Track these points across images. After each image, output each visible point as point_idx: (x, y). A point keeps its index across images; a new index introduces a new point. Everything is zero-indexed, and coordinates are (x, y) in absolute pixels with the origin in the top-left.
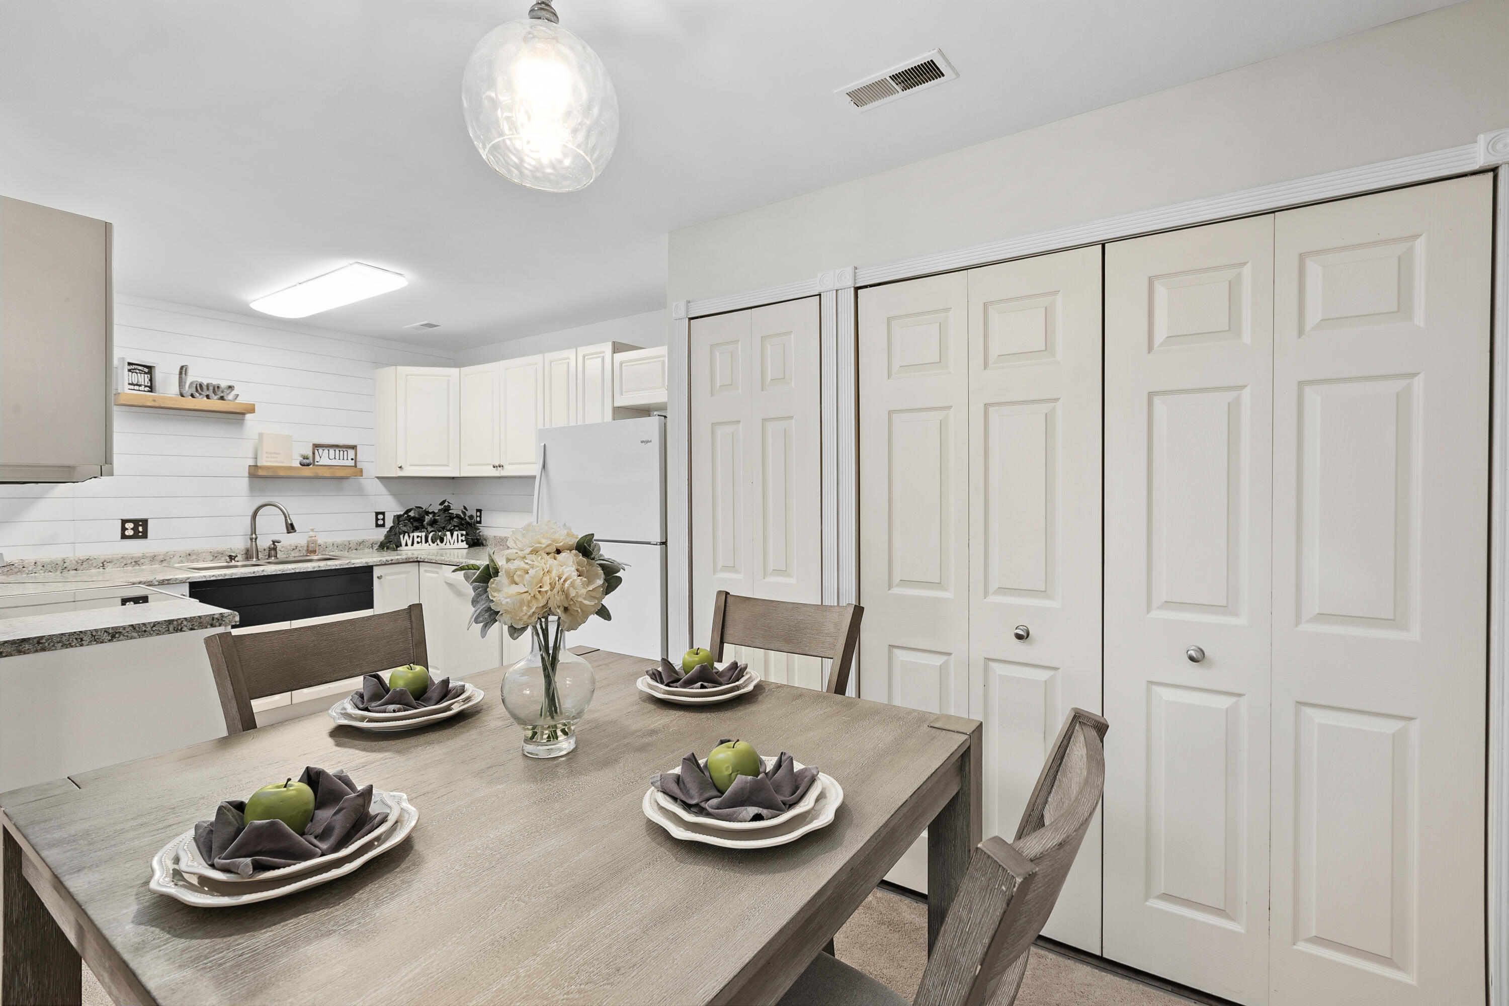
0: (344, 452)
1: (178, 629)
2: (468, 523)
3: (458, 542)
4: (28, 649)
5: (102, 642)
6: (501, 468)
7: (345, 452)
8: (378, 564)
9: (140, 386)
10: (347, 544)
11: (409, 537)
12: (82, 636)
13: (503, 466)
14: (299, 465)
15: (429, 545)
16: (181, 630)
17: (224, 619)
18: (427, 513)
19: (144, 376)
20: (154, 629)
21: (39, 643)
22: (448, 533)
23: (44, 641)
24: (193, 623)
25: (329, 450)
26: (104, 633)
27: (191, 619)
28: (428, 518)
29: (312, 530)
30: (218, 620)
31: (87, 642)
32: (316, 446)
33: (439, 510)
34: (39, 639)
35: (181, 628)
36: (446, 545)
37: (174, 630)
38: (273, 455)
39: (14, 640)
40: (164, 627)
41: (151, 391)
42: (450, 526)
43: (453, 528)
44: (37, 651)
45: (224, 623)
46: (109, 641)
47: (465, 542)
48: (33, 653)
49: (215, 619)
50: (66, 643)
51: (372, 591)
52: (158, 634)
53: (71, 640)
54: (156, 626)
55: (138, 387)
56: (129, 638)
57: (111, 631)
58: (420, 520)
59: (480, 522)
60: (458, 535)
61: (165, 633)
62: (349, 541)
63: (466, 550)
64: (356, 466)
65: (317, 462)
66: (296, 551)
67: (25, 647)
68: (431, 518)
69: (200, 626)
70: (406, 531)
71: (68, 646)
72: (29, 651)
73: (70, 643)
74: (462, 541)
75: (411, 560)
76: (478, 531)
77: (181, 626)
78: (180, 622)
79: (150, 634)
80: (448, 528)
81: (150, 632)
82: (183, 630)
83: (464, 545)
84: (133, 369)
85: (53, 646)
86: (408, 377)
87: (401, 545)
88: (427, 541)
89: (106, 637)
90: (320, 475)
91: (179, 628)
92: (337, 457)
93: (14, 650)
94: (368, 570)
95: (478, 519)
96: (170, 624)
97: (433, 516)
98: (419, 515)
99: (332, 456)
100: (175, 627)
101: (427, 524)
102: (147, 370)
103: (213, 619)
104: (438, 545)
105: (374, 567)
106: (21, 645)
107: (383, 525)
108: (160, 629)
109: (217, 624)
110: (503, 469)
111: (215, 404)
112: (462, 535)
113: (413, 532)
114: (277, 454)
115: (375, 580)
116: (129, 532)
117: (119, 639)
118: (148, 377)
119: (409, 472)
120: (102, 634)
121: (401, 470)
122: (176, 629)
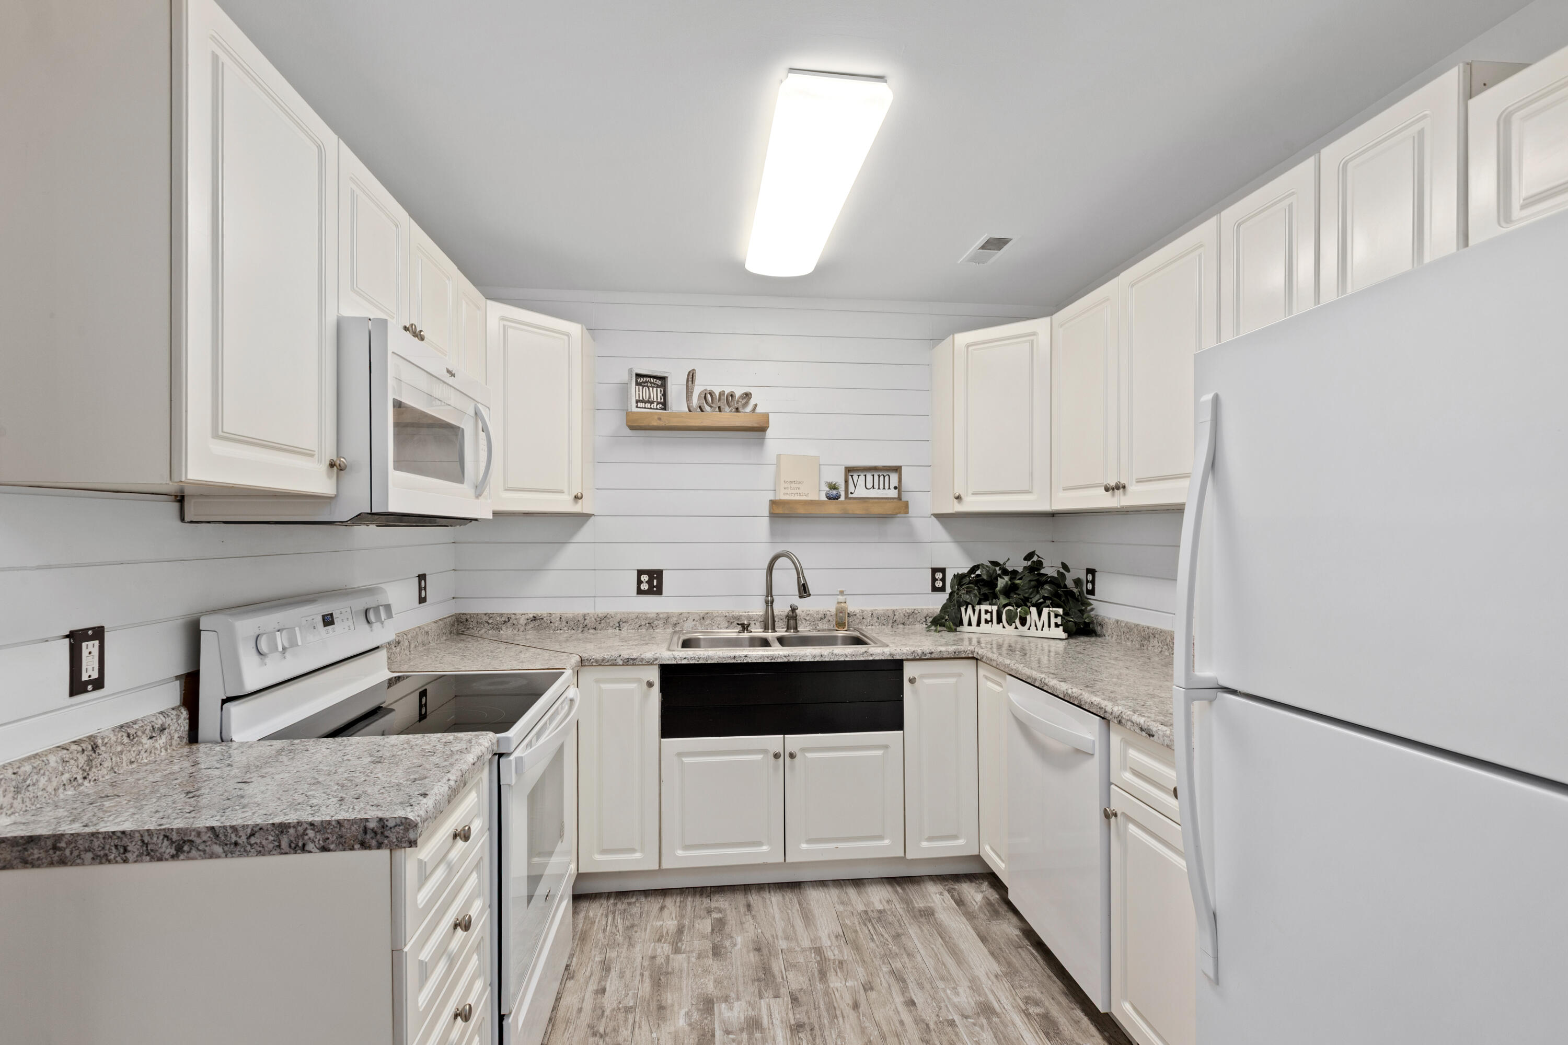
0: (884, 477)
1: (297, 845)
2: (1071, 593)
3: (1049, 626)
4: (39, 859)
5: (160, 859)
6: (1121, 490)
7: (887, 478)
8: (909, 657)
9: (652, 403)
10: (891, 614)
11: (974, 611)
12: (126, 841)
13: (1124, 487)
14: (826, 499)
15: (1004, 627)
16: (303, 849)
17: (386, 833)
18: (1005, 572)
19: (657, 390)
20: (253, 840)
21: (55, 848)
22: (1034, 610)
23: (63, 845)
24: (327, 835)
25: (865, 476)
26: (163, 839)
27: (322, 827)
28: (1002, 583)
29: (842, 593)
30: (376, 833)
31: (136, 854)
32: (849, 470)
33: (1025, 568)
34: (56, 841)
35: (304, 845)
36: (1029, 629)
37: (290, 846)
38: (793, 485)
39: (15, 837)
40: (271, 838)
41: (665, 409)
42: (1038, 597)
43: (1042, 600)
44: (51, 864)
45: (386, 841)
46: (173, 857)
47: (1061, 628)
48: (46, 867)
49: (369, 831)
50: (99, 853)
51: (901, 701)
52: (260, 852)
53: (107, 847)
54: (257, 835)
55: (649, 404)
56: (207, 856)
57: (175, 837)
58: (991, 583)
59: (1092, 592)
60: (1049, 614)
61: (274, 852)
62: (894, 611)
63: (1064, 642)
64: (899, 498)
65: (851, 493)
66: (825, 621)
67: (32, 854)
68: (1007, 582)
69: (340, 843)
70: (968, 601)
71: (104, 860)
72: (40, 862)
73: (106, 855)
74: (1057, 625)
75: (963, 656)
76: (1089, 608)
77: (303, 839)
78: (300, 829)
79: (245, 851)
80: (1034, 600)
81: (245, 847)
82: (307, 848)
83: (1060, 633)
84: (644, 383)
85: (79, 856)
86: (970, 348)
87: (961, 623)
88: (999, 621)
89: (167, 848)
90: (851, 512)
91: (300, 844)
92: (876, 486)
93: (15, 858)
94: (895, 667)
95: (1090, 586)
96: (282, 832)
97: (1011, 579)
98: (987, 575)
99: (869, 485)
100: (291, 842)
101: (999, 591)
102: (660, 382)
103: (365, 830)
104: (1016, 628)
105: (904, 662)
106: (26, 849)
107: (943, 589)
108: (264, 842)
109: (374, 843)
110: (1124, 493)
111: (727, 418)
112: (1056, 616)
113: (979, 603)
114: (799, 483)
115: (907, 685)
116: (645, 587)
117: (191, 855)
118: (661, 391)
119: (972, 504)
120: (160, 841)
121: (959, 502)
122: (293, 845)
